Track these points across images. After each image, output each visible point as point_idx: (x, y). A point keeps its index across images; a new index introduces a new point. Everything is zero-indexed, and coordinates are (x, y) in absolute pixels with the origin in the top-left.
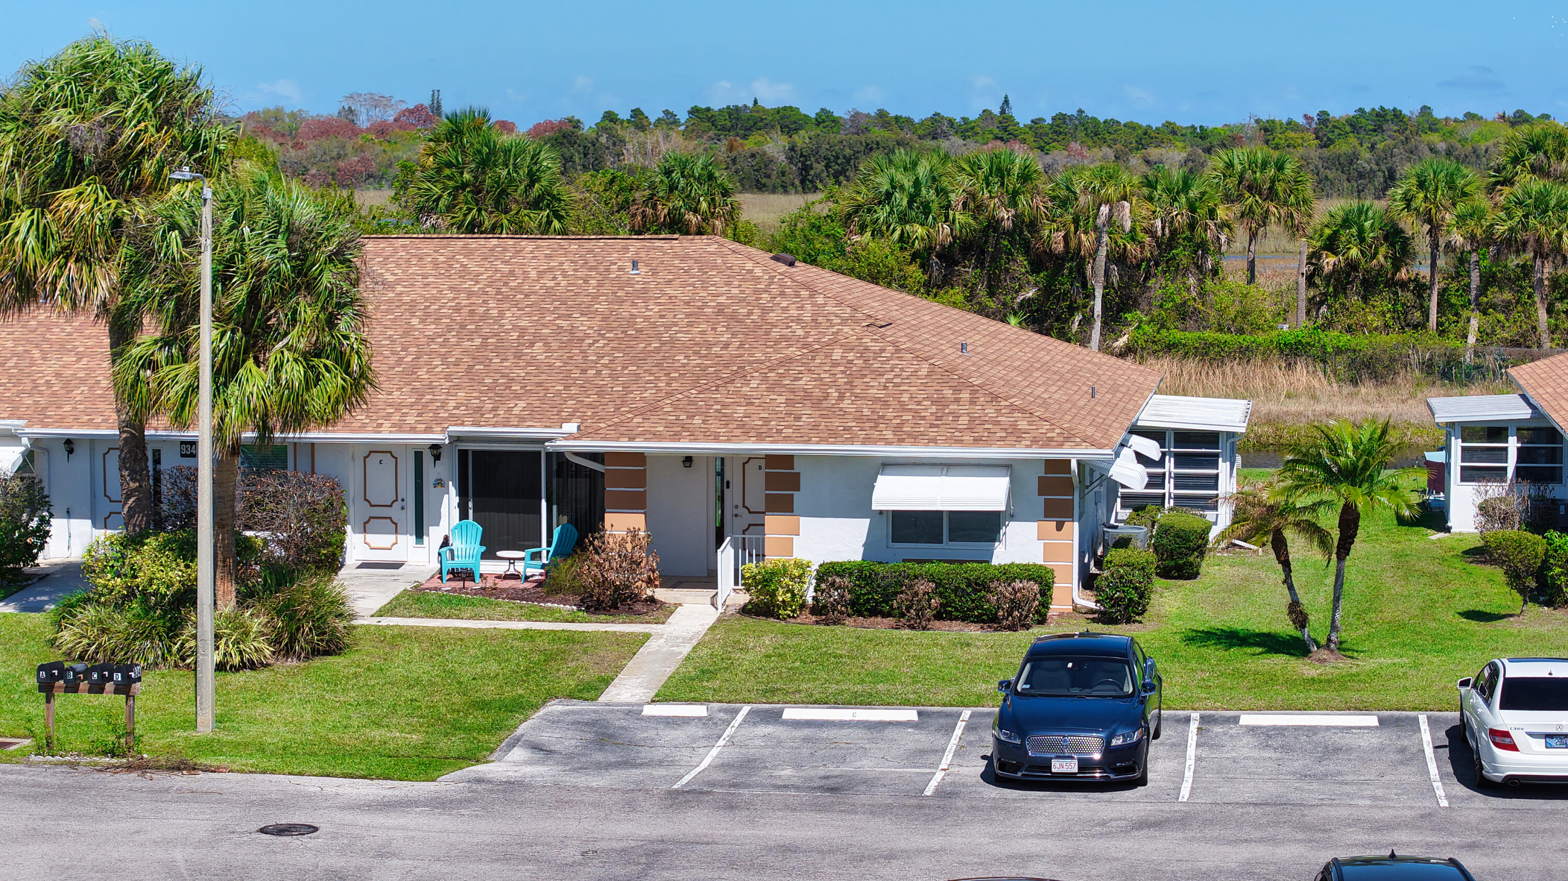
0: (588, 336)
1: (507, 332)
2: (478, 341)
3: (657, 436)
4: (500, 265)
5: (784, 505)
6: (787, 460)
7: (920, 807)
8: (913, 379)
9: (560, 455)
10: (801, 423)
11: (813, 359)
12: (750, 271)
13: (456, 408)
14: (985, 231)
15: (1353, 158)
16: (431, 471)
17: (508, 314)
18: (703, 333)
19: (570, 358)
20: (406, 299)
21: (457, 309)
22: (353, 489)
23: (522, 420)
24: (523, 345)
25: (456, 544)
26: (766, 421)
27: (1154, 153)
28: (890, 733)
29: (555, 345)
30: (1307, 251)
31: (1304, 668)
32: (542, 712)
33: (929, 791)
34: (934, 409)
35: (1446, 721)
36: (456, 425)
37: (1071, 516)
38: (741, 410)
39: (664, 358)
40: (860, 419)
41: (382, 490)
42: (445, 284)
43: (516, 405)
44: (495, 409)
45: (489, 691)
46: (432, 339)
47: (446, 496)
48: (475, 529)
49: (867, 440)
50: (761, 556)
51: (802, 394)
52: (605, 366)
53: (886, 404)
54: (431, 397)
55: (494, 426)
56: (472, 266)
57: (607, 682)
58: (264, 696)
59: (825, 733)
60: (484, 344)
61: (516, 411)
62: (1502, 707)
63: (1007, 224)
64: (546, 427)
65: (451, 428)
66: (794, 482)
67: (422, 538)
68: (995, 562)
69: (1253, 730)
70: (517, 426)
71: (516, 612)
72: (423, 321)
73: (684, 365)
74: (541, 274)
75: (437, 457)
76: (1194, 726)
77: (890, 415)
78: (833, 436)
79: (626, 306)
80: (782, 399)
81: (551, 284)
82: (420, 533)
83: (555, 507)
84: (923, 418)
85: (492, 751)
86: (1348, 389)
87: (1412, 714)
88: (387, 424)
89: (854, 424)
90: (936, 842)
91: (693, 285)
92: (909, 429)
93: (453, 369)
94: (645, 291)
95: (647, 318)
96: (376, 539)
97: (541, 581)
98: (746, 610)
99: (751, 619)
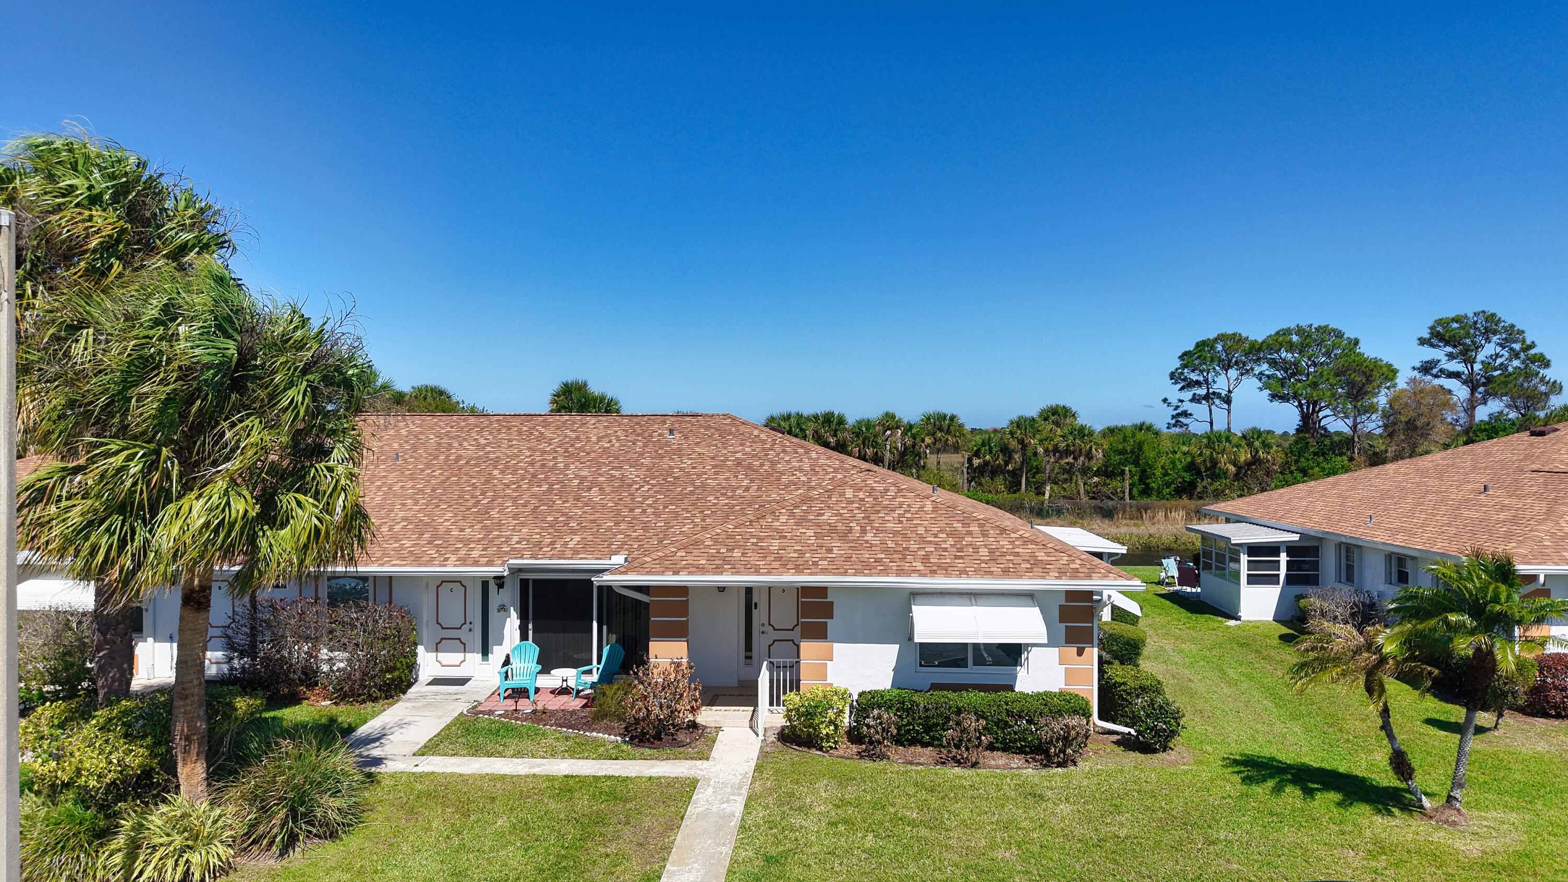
0: (635, 482)
1: (570, 480)
2: (545, 487)
3: (701, 570)
4: (569, 433)
5: (819, 633)
6: (821, 591)
8: (922, 514)
9: (610, 588)
10: (834, 556)
11: (830, 497)
12: (757, 436)
13: (517, 543)
16: (496, 599)
17: (572, 466)
18: (727, 479)
19: (620, 500)
20: (492, 456)
21: (532, 464)
22: (426, 614)
23: (576, 553)
24: (582, 489)
25: (515, 663)
26: (800, 554)
29: (608, 490)
30: (966, 457)
34: (951, 541)
36: (516, 558)
37: (1090, 642)
38: (776, 543)
39: (698, 499)
40: (886, 550)
41: (452, 615)
42: (524, 446)
43: (572, 539)
44: (553, 543)
46: (507, 486)
47: (508, 619)
48: (533, 650)
49: (900, 572)
50: (798, 686)
51: (828, 528)
52: (649, 506)
53: (906, 538)
54: (497, 533)
55: (550, 559)
56: (548, 434)
60: (550, 490)
61: (571, 545)
64: (597, 559)
65: (511, 561)
66: (827, 610)
67: (487, 655)
68: (1018, 687)
70: (571, 558)
71: (561, 748)
72: (502, 472)
73: (715, 504)
74: (600, 439)
75: (501, 586)
77: (914, 547)
78: (866, 568)
79: (666, 460)
80: (810, 533)
81: (608, 445)
82: (485, 652)
83: (605, 627)
84: (945, 550)
88: (453, 558)
89: (883, 556)
91: (716, 445)
92: (936, 561)
93: (521, 509)
94: (680, 450)
95: (682, 469)
96: (446, 657)
97: (590, 701)
98: (787, 737)
99: (794, 754)
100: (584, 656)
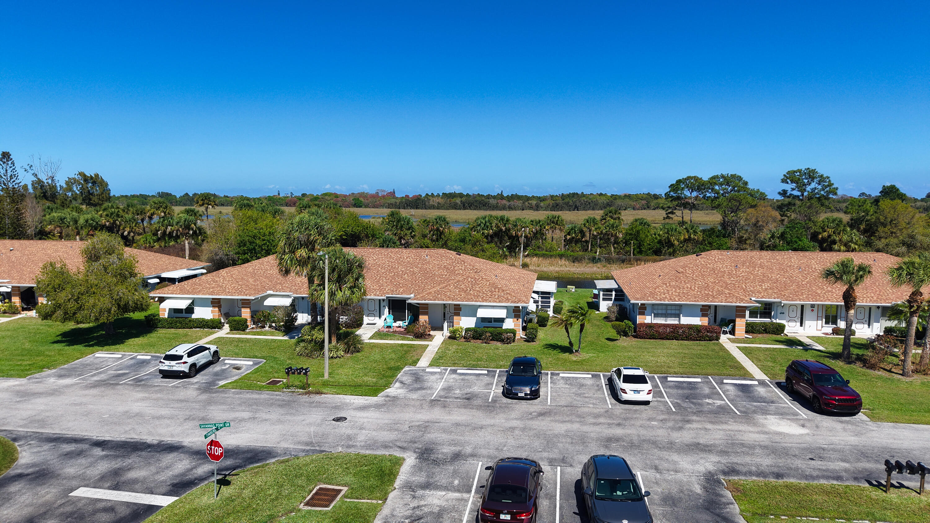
0: (417, 273)
1: (399, 272)
3: (431, 300)
4: (398, 255)
5: (458, 314)
6: (459, 305)
7: (488, 406)
8: (486, 286)
9: (410, 304)
10: (462, 297)
11: (464, 280)
12: (451, 257)
13: (388, 291)
14: (499, 231)
15: (568, 203)
16: (382, 305)
17: (400, 267)
18: (441, 272)
19: (413, 278)
20: (378, 263)
21: (389, 266)
22: (365, 307)
23: (402, 293)
24: (403, 275)
25: (388, 320)
26: (454, 296)
27: (530, 202)
28: (481, 377)
29: (409, 275)
30: (564, 235)
31: (573, 357)
32: (404, 370)
33: (490, 401)
34: (490, 293)
35: (607, 376)
37: (520, 318)
38: (449, 293)
39: (433, 279)
40: (474, 296)
41: (372, 307)
42: (387, 260)
43: (401, 289)
44: (396, 290)
45: (392, 364)
46: (383, 273)
47: (386, 309)
48: (392, 317)
49: (476, 301)
50: (453, 326)
51: (462, 289)
52: (420, 280)
53: (480, 292)
54: (382, 287)
55: (396, 295)
56: (393, 256)
57: (418, 360)
58: (342, 366)
59: (467, 377)
60: (394, 274)
61: (401, 291)
62: (623, 382)
63: (504, 230)
64: (407, 295)
65: (387, 295)
66: (460, 310)
68: (503, 328)
69: (563, 377)
70: (401, 295)
71: (400, 338)
72: (381, 269)
73: (437, 281)
74: (407, 258)
75: (383, 302)
76: (549, 376)
77: (481, 295)
78: (469, 300)
79: (425, 265)
80: (457, 291)
81: (409, 260)
82: (380, 317)
83: (409, 312)
84: (488, 295)
85: (391, 384)
86: (573, 264)
87: (599, 373)
88: (372, 294)
90: (492, 422)
91: (439, 260)
92: (485, 298)
93: (387, 281)
94: (429, 262)
95: (429, 269)
96: (370, 318)
97: (406, 329)
98: (450, 337)
99: (451, 340)
100: (404, 318)
